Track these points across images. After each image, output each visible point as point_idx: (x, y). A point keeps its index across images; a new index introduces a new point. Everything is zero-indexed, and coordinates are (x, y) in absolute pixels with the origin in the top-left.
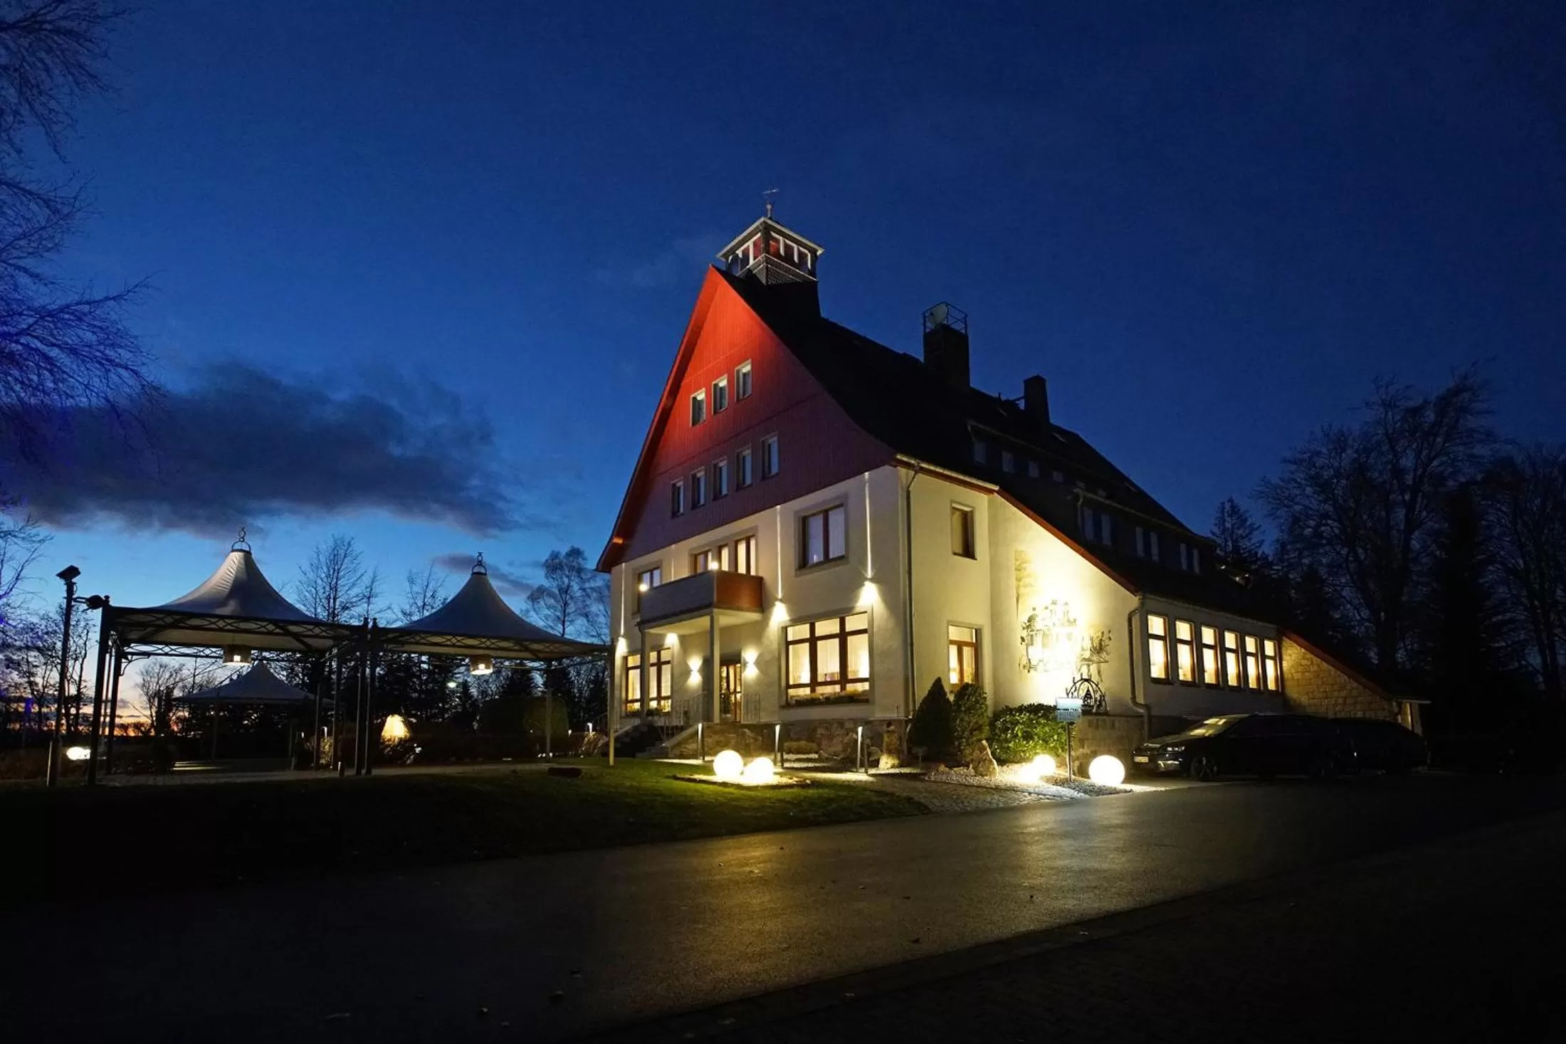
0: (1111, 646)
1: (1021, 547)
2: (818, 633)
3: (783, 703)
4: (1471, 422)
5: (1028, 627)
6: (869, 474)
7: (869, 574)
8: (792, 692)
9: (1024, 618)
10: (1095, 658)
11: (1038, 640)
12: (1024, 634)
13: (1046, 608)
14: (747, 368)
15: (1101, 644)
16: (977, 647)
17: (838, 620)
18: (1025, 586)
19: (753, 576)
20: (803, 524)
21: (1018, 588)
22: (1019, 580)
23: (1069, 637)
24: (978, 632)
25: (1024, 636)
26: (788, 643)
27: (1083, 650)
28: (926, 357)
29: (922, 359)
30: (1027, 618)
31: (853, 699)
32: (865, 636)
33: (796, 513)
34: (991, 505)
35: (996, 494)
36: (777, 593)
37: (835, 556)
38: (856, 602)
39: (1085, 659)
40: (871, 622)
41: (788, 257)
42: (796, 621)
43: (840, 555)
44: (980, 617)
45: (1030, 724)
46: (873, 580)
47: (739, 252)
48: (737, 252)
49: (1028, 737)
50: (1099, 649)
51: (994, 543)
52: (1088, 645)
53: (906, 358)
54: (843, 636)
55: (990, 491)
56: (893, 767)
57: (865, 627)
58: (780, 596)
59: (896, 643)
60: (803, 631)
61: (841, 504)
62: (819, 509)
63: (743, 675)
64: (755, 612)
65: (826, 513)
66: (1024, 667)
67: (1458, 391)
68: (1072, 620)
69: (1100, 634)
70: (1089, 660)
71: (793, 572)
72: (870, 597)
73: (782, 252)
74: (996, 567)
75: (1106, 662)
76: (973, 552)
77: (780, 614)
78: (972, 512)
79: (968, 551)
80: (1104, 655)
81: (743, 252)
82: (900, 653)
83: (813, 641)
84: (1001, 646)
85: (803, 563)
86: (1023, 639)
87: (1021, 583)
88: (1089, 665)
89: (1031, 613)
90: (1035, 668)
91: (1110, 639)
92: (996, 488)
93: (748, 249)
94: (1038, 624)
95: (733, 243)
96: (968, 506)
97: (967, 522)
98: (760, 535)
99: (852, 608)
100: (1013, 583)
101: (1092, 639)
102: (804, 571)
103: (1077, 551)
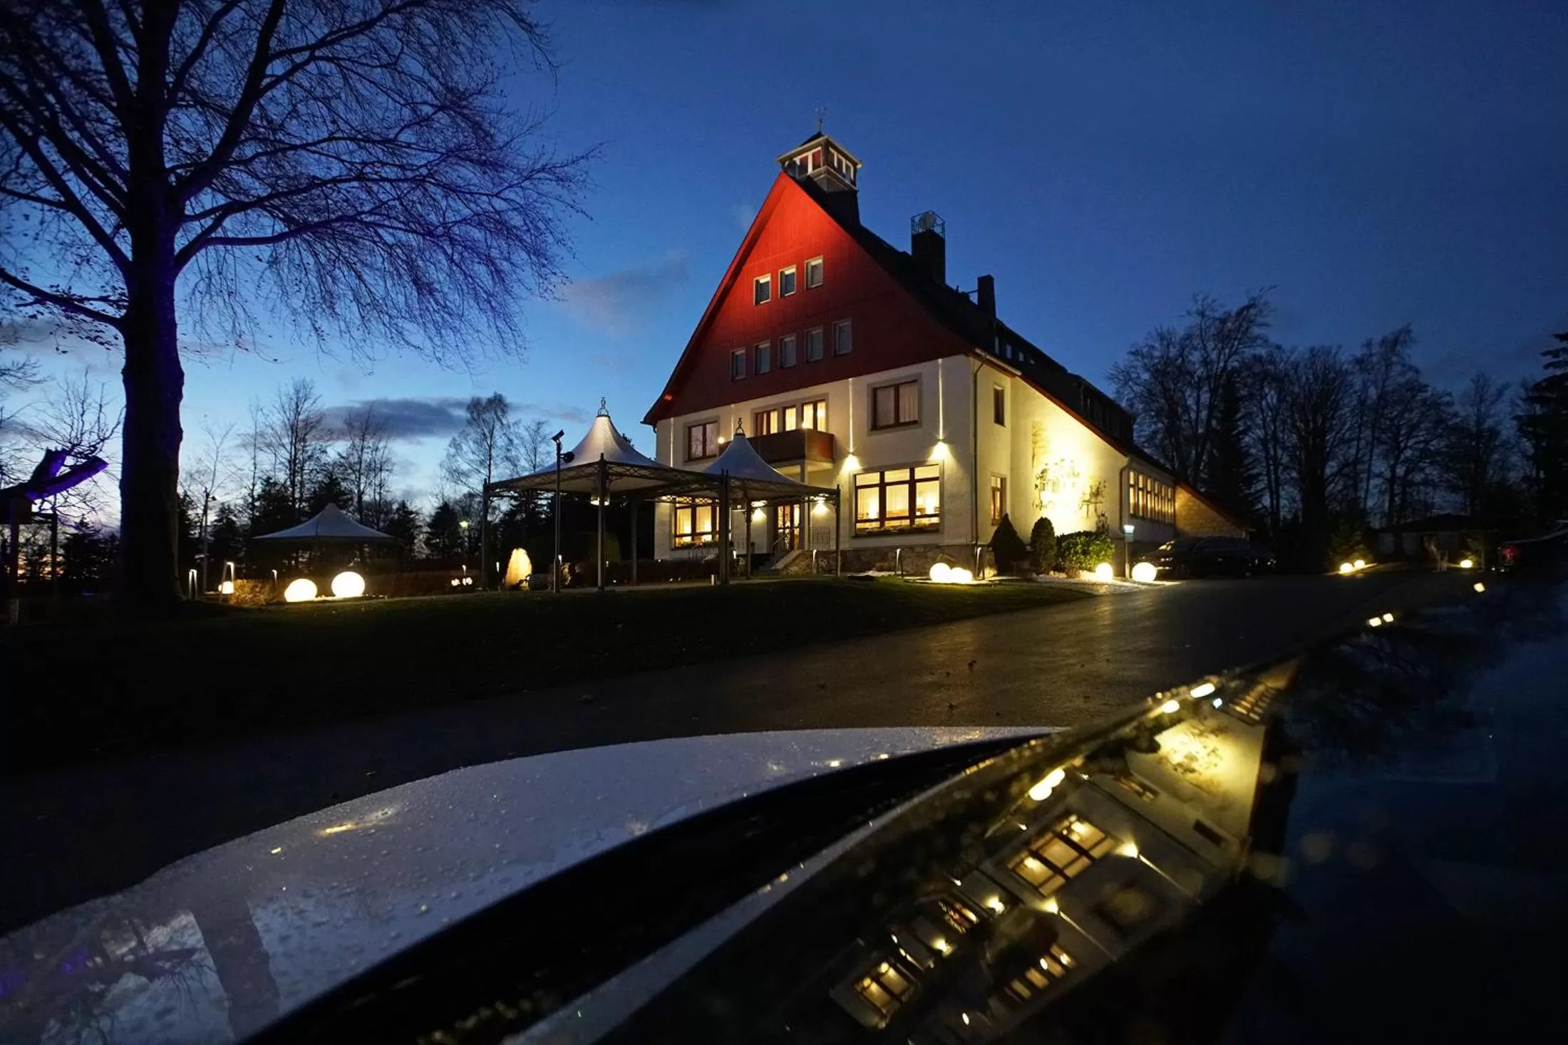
0: (1105, 492)
1: (1037, 419)
2: (887, 480)
3: (854, 534)
4: (1256, 331)
5: (1041, 477)
6: (943, 362)
7: (941, 436)
8: (859, 526)
9: (1038, 471)
10: (1093, 500)
11: (1049, 487)
12: (1038, 482)
13: (1056, 464)
14: (818, 261)
15: (1098, 491)
16: (1002, 490)
17: (908, 470)
18: (1039, 448)
19: (821, 432)
20: (874, 392)
21: (1034, 449)
22: (1035, 443)
23: (1074, 485)
24: (1003, 481)
25: (1038, 484)
26: (857, 488)
27: (1084, 494)
28: (913, 251)
29: (910, 252)
30: (1041, 471)
31: (922, 530)
32: (937, 483)
33: (868, 385)
34: (1013, 386)
35: (1018, 378)
36: (849, 447)
37: (907, 420)
38: (929, 456)
39: (1084, 501)
40: (942, 473)
41: (839, 169)
42: (867, 470)
43: (912, 419)
44: (1005, 470)
45: (1088, 544)
46: (944, 441)
47: (797, 160)
48: (795, 159)
49: (1085, 553)
50: (1097, 493)
51: (1015, 413)
52: (1088, 491)
53: (905, 253)
54: (912, 483)
55: (1014, 375)
56: (994, 576)
57: (937, 475)
58: (851, 450)
59: (966, 488)
60: (874, 478)
61: (913, 381)
62: (892, 383)
63: (811, 513)
64: (828, 462)
65: (897, 387)
66: (1037, 506)
67: (1248, 308)
68: (1076, 473)
69: (1097, 483)
70: (1088, 501)
71: (866, 430)
72: (941, 454)
73: (836, 164)
74: (1015, 433)
75: (1101, 503)
76: (1003, 418)
77: (851, 465)
78: (1003, 391)
79: (999, 419)
80: (1100, 498)
81: (801, 160)
82: (967, 496)
83: (882, 486)
84: (1019, 492)
85: (875, 425)
86: (1036, 486)
87: (1037, 445)
88: (1088, 505)
89: (1044, 467)
90: (1046, 506)
91: (1105, 487)
92: (1019, 373)
93: (806, 158)
94: (1049, 475)
95: (793, 151)
96: (1000, 386)
97: (999, 397)
98: (831, 400)
99: (925, 461)
100: (1030, 445)
101: (1091, 487)
102: (874, 432)
103: (1082, 423)
